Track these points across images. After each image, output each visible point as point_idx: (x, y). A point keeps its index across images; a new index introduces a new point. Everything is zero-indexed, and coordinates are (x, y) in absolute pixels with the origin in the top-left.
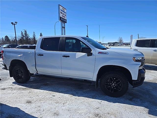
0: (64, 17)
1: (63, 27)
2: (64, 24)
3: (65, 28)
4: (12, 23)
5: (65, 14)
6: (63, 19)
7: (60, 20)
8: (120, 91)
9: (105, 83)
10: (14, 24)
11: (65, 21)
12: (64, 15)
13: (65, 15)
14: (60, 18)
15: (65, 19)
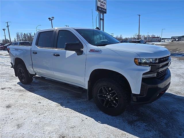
0: (103, 6)
1: (101, 19)
2: (103, 14)
3: (103, 20)
4: (49, 19)
5: (104, 2)
6: (102, 8)
7: (98, 10)
8: (116, 107)
9: (98, 94)
10: (51, 20)
11: (104, 11)
12: (103, 4)
13: (105, 4)
14: (98, 7)
15: (104, 9)
